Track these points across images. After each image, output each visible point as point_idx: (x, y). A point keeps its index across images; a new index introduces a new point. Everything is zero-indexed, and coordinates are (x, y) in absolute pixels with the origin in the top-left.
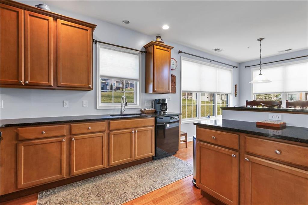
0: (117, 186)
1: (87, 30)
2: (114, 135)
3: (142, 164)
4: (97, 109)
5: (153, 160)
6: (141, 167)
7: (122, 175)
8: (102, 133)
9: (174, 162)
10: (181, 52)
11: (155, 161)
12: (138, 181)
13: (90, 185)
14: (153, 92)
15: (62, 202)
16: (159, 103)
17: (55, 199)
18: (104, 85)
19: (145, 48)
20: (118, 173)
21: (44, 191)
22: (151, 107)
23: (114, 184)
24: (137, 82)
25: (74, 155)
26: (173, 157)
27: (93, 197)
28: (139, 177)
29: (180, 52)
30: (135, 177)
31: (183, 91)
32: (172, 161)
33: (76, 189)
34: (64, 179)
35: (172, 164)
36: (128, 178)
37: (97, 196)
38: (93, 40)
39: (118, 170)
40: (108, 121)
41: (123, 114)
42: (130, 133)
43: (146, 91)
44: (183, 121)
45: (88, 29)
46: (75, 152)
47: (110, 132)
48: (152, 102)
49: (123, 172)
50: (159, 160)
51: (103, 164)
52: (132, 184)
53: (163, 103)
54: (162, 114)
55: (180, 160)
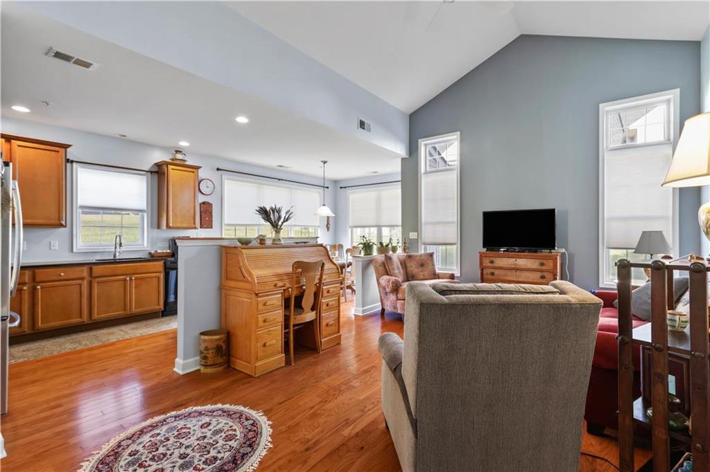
1: (58, 152)
2: (99, 282)
4: (74, 252)
5: (162, 315)
8: (80, 281)
10: (221, 170)
14: (168, 228)
19: (156, 167)
24: (144, 213)
29: (218, 170)
31: (226, 224)
38: (68, 161)
40: (89, 266)
41: (117, 258)
42: (123, 281)
43: (159, 227)
47: (93, 280)
51: (81, 318)
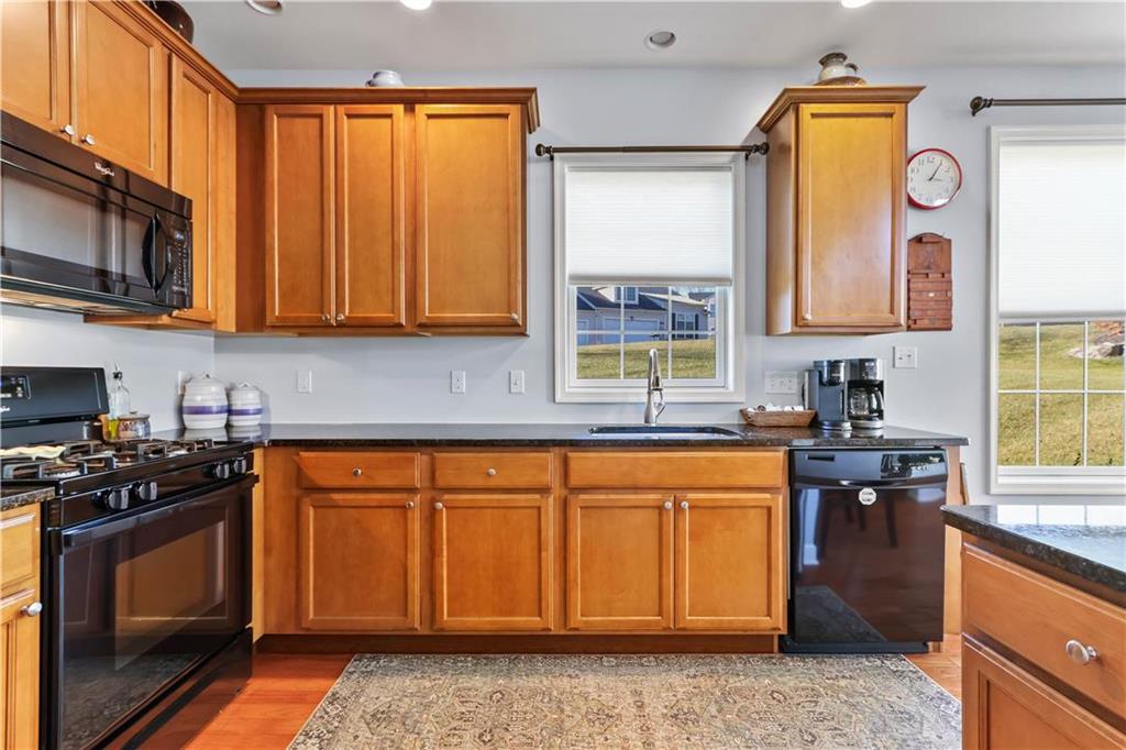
0: (568, 724)
1: (505, 116)
2: (586, 507)
3: (717, 657)
4: (557, 400)
5: (781, 650)
6: (705, 669)
7: (609, 680)
8: (537, 496)
9: (894, 699)
10: (989, 103)
11: (792, 662)
12: (660, 734)
13: (485, 683)
14: (798, 330)
15: (383, 713)
16: (833, 382)
17: (372, 695)
18: (697, 316)
19: (762, 130)
20: (602, 665)
21: (368, 655)
22: (797, 398)
23: (562, 711)
24: (728, 288)
25: (445, 559)
26: (907, 664)
27: (467, 737)
28: (675, 716)
29: (977, 105)
30: (656, 707)
31: (1002, 316)
32: (888, 688)
33: (441, 682)
34: (416, 633)
35: (876, 706)
36: (626, 707)
37: (481, 735)
38: (539, 150)
39: (609, 652)
40: (563, 450)
41: (654, 425)
42: (657, 511)
43: (770, 327)
44: (1001, 480)
45: (506, 112)
46: (448, 549)
47: (570, 497)
48: (801, 376)
49: (623, 670)
50: (810, 662)
51: (540, 615)
52: (626, 739)
53: (854, 379)
54: (848, 435)
55: (941, 697)
